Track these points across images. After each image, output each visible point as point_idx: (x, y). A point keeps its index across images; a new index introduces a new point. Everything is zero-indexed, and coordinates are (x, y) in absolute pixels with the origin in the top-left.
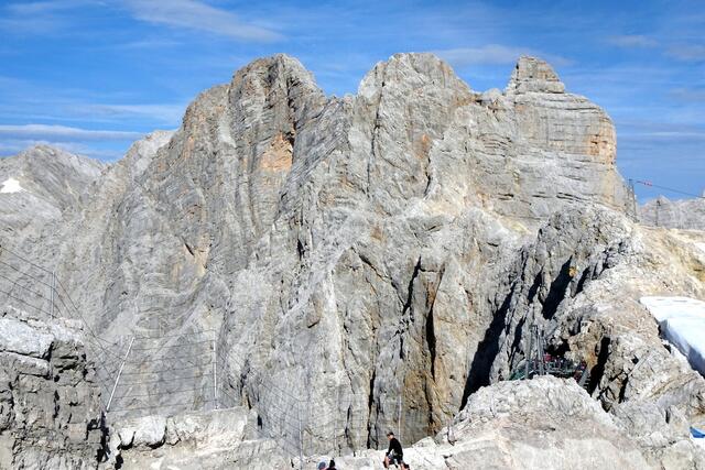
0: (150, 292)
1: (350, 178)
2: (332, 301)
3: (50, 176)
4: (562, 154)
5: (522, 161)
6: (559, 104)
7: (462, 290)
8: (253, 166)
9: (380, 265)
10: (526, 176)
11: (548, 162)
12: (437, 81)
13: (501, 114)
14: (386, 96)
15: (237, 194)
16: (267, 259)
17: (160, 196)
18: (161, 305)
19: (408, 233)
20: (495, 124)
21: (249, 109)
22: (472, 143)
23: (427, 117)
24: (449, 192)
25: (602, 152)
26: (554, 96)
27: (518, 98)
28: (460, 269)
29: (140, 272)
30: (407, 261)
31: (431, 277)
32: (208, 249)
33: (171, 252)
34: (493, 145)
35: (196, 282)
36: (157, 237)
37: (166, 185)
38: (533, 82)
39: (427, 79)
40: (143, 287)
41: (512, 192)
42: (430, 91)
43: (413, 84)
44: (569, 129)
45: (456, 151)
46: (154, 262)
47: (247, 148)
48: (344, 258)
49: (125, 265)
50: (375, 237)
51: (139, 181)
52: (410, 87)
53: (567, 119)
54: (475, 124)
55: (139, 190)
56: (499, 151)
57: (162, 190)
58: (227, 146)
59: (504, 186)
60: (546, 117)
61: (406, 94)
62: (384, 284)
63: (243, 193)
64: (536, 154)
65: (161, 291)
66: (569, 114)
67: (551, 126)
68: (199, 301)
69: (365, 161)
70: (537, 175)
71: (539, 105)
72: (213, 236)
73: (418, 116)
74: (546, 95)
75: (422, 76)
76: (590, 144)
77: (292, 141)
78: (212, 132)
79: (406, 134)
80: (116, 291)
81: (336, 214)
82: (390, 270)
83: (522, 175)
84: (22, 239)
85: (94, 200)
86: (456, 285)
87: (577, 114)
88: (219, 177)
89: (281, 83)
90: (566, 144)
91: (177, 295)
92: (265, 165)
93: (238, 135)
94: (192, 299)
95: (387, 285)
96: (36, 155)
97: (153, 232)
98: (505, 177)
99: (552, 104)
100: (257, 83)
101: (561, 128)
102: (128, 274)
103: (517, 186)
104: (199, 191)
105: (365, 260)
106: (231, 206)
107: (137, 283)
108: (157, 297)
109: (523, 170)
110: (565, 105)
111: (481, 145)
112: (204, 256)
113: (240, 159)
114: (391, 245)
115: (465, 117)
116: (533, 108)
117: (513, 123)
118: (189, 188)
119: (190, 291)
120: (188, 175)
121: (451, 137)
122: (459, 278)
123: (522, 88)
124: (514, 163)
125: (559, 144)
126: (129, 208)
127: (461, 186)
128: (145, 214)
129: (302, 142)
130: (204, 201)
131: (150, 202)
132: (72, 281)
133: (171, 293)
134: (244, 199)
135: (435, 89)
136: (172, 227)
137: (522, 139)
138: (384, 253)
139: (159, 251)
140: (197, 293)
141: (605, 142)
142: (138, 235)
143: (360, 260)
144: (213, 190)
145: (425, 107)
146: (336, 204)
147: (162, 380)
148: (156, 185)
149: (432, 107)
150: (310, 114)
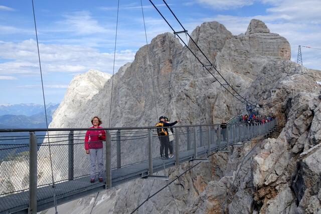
0: (126, 116)
1: (187, 70)
2: (174, 112)
3: (95, 80)
4: (269, 56)
5: (252, 59)
6: (267, 37)
7: (225, 105)
8: (159, 72)
9: (193, 97)
10: (254, 65)
11: (263, 60)
12: (219, 32)
13: (244, 42)
14: (200, 39)
15: (153, 82)
16: (162, 103)
17: (128, 84)
18: (130, 121)
19: (204, 85)
20: (242, 45)
21: (157, 52)
22: (233, 53)
23: (216, 46)
24: (224, 72)
25: (285, 55)
26: (265, 34)
27: (251, 35)
28: (224, 97)
29: (122, 110)
30: (203, 95)
31: (212, 100)
32: (145, 101)
33: (132, 103)
34: (241, 54)
35: (141, 112)
36: (128, 98)
37: (130, 80)
38: (257, 29)
39: (215, 31)
40: (124, 115)
41: (249, 71)
42: (217, 36)
43: (210, 33)
44: (271, 47)
45: (226, 56)
46: (127, 106)
47: (157, 66)
48: (179, 96)
49: (118, 107)
50: (191, 86)
51: (121, 79)
52: (209, 35)
53: (270, 42)
54: (233, 46)
55: (121, 82)
56: (244, 56)
57: (129, 82)
58: (150, 66)
59: (245, 69)
60: (262, 42)
61: (208, 37)
62: (195, 105)
63: (155, 81)
64: (258, 57)
65: (129, 116)
66: (271, 41)
67: (264, 45)
68: (142, 119)
69: (193, 64)
70: (259, 65)
71: (259, 37)
72: (146, 97)
73: (212, 46)
74: (262, 34)
75: (213, 30)
76: (280, 52)
77: (171, 63)
78: (144, 61)
79: (208, 53)
80: (115, 117)
81: (183, 84)
82: (197, 99)
83: (253, 65)
84: (87, 101)
85: (108, 87)
86: (223, 103)
87: (275, 41)
88: (147, 76)
89: (167, 42)
90: (270, 52)
91: (135, 117)
92: (163, 72)
93: (154, 62)
94: (140, 118)
95: (196, 105)
96: (90, 73)
97: (126, 96)
98: (245, 65)
99: (265, 37)
100: (159, 43)
101: (268, 46)
102: (119, 111)
103: (251, 69)
104: (141, 82)
105: (187, 96)
106: (152, 86)
107: (122, 113)
108: (128, 118)
109: (253, 63)
110: (270, 37)
111: (236, 54)
112: (143, 104)
113: (154, 70)
114: (197, 90)
115: (230, 43)
116: (257, 39)
117: (249, 45)
118: (138, 81)
119: (139, 116)
120: (137, 76)
121: (224, 51)
122: (224, 100)
123: (252, 31)
124: (250, 60)
125: (268, 52)
126: (119, 89)
127: (228, 69)
128: (123, 90)
129: (175, 62)
130: (143, 85)
131: (125, 86)
132: (102, 114)
133: (133, 117)
134: (156, 84)
135: (219, 35)
136: (133, 94)
137: (253, 51)
138: (195, 93)
139: (128, 103)
140: (142, 116)
141: (286, 51)
142: (122, 97)
143: (185, 96)
144: (146, 81)
145: (215, 42)
146: (183, 80)
147: (131, 146)
148: (127, 80)
149: (218, 42)
150: (178, 53)
